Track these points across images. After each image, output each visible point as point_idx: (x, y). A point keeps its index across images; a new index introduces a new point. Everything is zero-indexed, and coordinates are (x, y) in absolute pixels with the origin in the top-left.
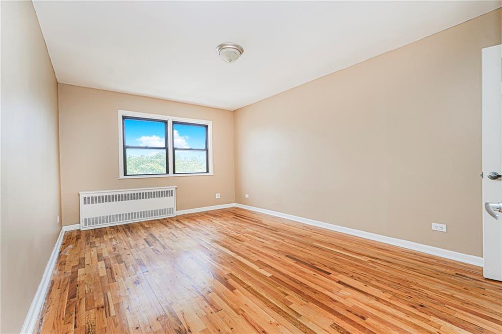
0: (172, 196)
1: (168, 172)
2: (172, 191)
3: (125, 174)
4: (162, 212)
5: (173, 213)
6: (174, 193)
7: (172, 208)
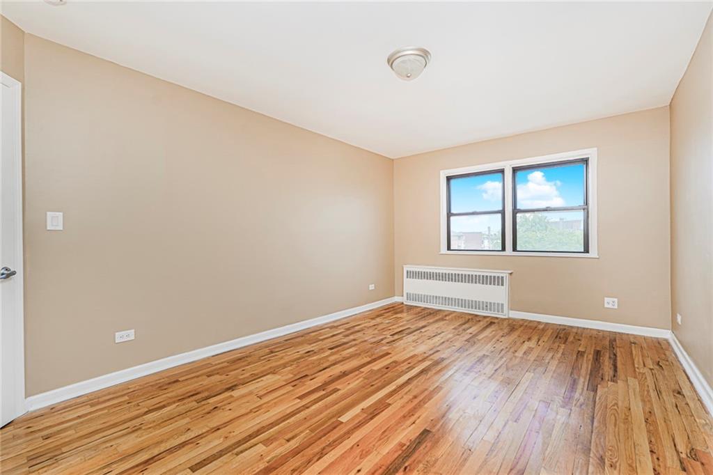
0: (502, 285)
1: (504, 249)
2: (502, 277)
3: (449, 248)
4: (487, 306)
5: (502, 312)
6: (506, 282)
7: (502, 305)
